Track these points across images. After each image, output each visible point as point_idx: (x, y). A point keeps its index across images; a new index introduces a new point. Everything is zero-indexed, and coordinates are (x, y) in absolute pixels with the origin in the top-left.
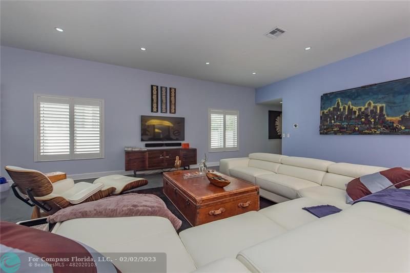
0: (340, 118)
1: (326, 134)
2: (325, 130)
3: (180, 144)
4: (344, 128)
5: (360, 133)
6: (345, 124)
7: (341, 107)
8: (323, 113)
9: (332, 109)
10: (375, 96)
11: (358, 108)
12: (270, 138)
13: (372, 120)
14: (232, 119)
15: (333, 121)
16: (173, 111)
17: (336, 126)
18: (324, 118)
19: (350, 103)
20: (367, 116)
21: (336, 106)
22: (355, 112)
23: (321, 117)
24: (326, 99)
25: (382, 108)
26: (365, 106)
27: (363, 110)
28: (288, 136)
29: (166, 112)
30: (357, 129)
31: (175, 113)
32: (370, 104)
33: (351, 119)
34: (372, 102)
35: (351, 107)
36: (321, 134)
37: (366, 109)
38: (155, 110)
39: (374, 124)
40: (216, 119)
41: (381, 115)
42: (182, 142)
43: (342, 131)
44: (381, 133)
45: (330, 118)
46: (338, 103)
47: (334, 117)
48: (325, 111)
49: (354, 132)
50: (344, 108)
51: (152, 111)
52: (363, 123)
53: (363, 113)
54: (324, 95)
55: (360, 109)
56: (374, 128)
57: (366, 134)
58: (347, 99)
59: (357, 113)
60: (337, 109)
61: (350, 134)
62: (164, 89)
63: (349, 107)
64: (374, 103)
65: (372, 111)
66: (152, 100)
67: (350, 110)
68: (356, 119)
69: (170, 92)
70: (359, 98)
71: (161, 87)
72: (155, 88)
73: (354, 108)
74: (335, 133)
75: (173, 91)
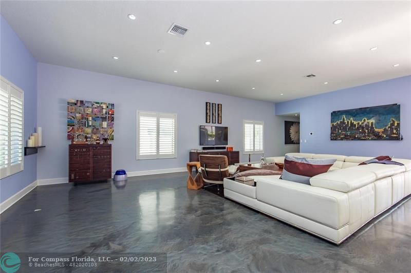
0: (345, 129)
1: (335, 140)
2: (334, 137)
3: (224, 148)
4: (348, 136)
5: (359, 139)
6: (349, 133)
7: (346, 122)
8: (333, 125)
9: (339, 122)
10: (368, 115)
11: (357, 122)
12: (286, 143)
13: (367, 131)
14: (260, 128)
15: (340, 131)
16: (220, 122)
17: (343, 134)
18: (333, 128)
19: (352, 119)
20: (363, 128)
21: (342, 120)
22: (355, 125)
23: (331, 128)
24: (335, 115)
25: (372, 123)
26: (361, 121)
27: (360, 124)
28: (306, 141)
29: (215, 123)
30: (357, 136)
31: (221, 123)
32: (365, 120)
33: (352, 129)
34: (366, 119)
35: (353, 121)
36: (331, 140)
37: (362, 123)
38: (208, 121)
39: (368, 134)
40: (248, 128)
41: (372, 128)
42: (226, 146)
43: (346, 138)
44: (372, 139)
45: (338, 129)
46: (344, 119)
47: (341, 128)
48: (335, 124)
49: (355, 139)
50: (348, 122)
51: (206, 122)
52: (361, 133)
53: (360, 126)
54: (333, 112)
55: (358, 123)
56: (368, 136)
57: (362, 140)
58: (350, 116)
59: (357, 126)
60: (343, 123)
61: (352, 140)
62: (214, 105)
63: (351, 122)
64: (368, 120)
65: (366, 125)
66: (207, 113)
67: (352, 124)
68: (356, 129)
69: (218, 108)
70: (358, 116)
71: (212, 104)
72: (208, 104)
73: (355, 122)
74: (342, 139)
75: (220, 106)
